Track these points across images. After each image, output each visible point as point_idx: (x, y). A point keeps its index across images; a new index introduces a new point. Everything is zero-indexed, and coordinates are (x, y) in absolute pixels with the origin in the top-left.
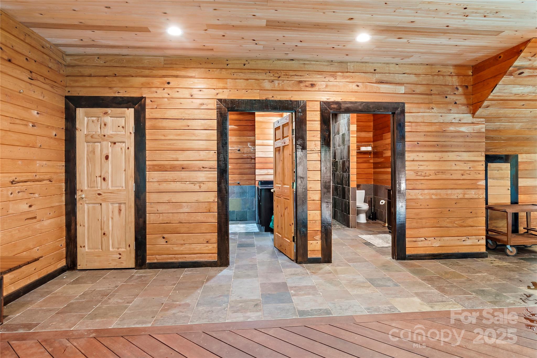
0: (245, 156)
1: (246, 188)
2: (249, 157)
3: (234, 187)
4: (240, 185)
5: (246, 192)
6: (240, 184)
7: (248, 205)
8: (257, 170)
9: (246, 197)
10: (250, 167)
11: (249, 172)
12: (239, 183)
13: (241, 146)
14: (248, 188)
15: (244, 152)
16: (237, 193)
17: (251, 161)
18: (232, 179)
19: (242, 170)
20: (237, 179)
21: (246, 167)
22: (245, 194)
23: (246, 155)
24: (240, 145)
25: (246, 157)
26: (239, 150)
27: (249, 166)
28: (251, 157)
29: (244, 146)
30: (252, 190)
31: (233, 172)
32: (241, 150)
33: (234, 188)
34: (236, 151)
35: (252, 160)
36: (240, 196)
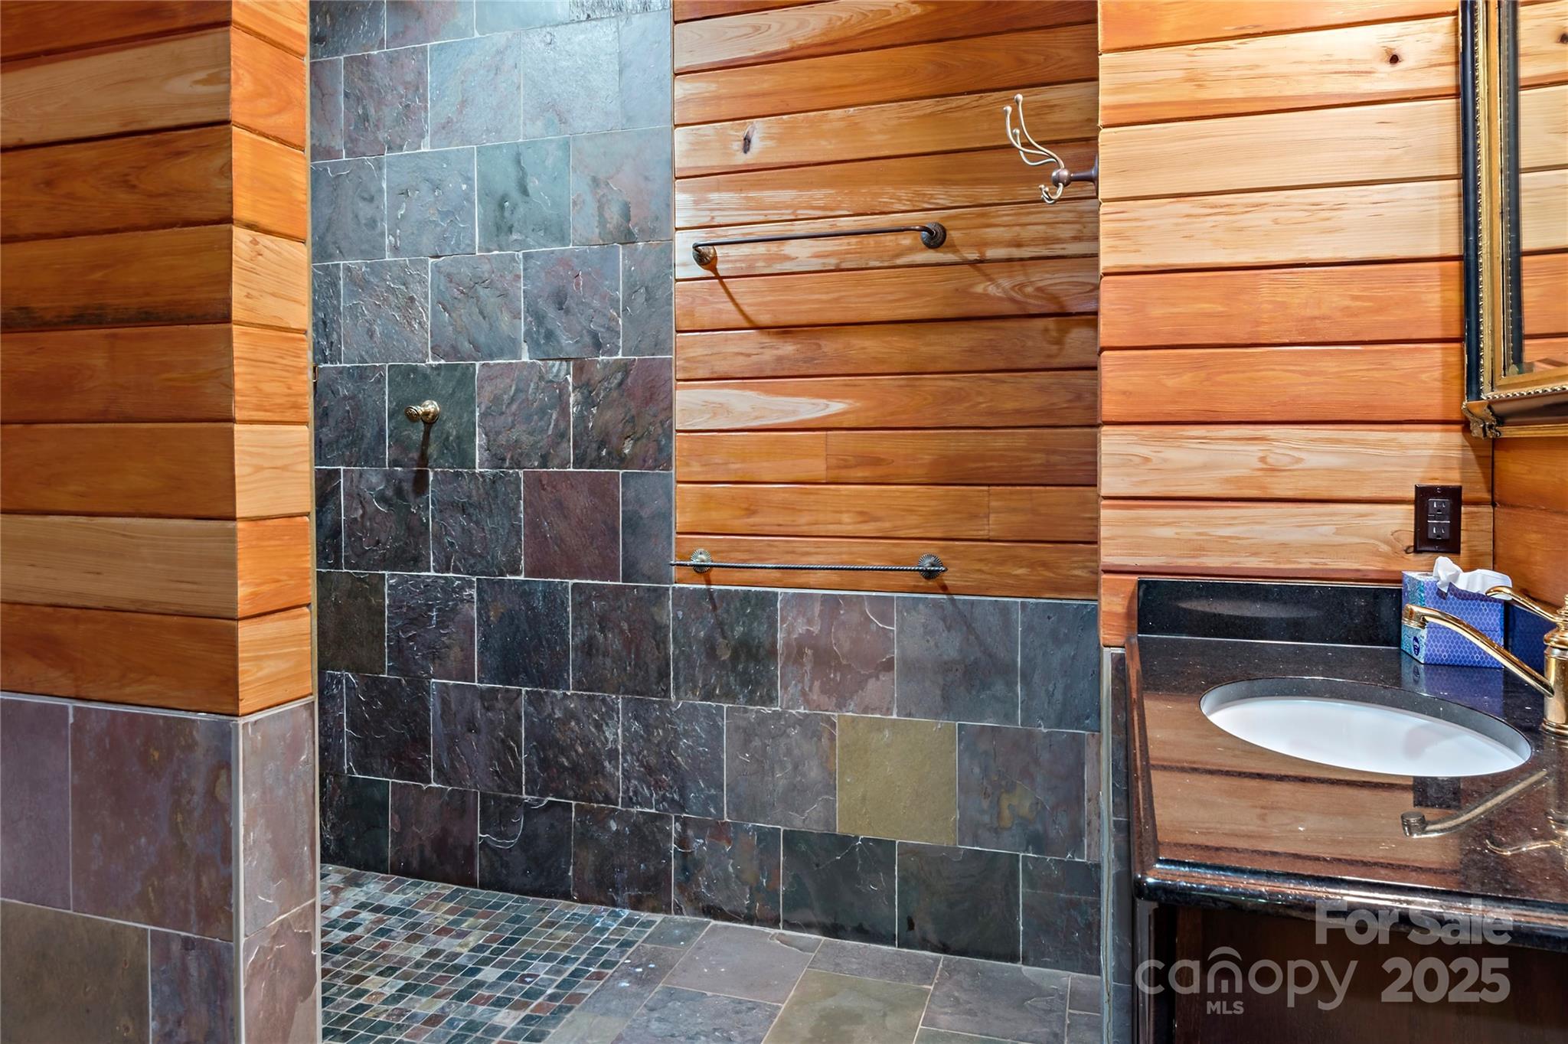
0: (992, 290)
1: (1007, 625)
2: (1035, 305)
3: (883, 608)
4: (944, 589)
5: (1006, 670)
6: (949, 580)
7: (1021, 802)
8: (1111, 443)
9: (1009, 717)
10: (1047, 412)
11: (1039, 458)
12: (929, 575)
13: (958, 194)
14: (1028, 629)
15: (991, 253)
16: (912, 669)
17: (1059, 342)
18: (868, 528)
19: (967, 442)
20: (911, 525)
21: (1010, 405)
22: (999, 688)
23: (1006, 283)
24: (942, 182)
25: (1008, 308)
26: (936, 239)
27: (1037, 402)
28: (1054, 298)
29: (988, 193)
30: (1069, 650)
31: (876, 461)
32: (954, 235)
33: (886, 618)
34: (911, 250)
35: (1063, 332)
36: (947, 705)
